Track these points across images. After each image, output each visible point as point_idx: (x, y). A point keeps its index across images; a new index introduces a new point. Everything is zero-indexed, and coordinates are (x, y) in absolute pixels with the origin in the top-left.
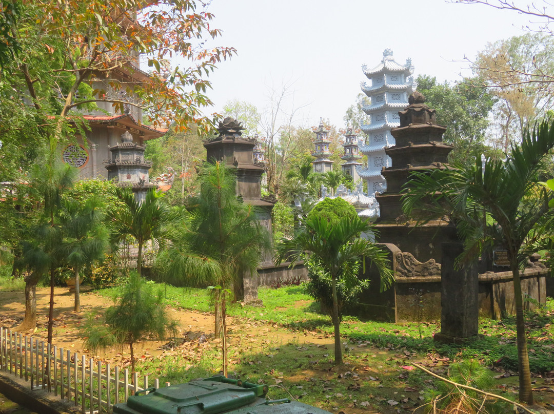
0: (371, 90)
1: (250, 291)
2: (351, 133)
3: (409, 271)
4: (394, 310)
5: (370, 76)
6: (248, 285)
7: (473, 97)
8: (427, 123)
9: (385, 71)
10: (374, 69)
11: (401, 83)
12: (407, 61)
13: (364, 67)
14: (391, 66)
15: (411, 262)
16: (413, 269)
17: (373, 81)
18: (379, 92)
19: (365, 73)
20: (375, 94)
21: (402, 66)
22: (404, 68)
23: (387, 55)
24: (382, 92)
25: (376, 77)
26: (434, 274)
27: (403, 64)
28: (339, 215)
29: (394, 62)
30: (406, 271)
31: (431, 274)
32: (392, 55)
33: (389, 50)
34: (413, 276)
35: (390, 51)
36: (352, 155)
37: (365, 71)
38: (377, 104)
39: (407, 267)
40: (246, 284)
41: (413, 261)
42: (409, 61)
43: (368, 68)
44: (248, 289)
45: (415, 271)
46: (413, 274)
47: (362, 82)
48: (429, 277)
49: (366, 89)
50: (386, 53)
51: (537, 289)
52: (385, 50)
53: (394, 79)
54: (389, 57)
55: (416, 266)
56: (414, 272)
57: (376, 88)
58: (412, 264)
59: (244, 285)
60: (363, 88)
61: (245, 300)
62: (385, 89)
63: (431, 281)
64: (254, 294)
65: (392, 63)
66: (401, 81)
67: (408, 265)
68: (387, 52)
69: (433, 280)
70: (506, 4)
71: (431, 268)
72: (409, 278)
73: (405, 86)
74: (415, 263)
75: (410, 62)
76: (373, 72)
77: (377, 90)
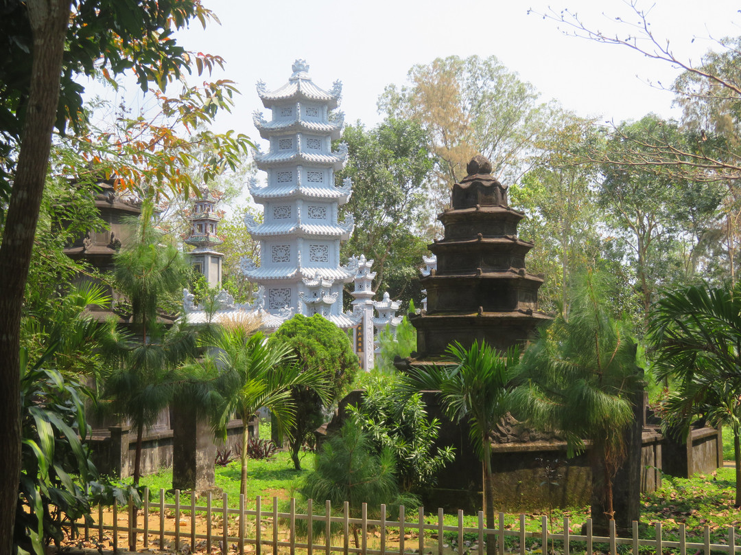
0: (273, 127)
1: (204, 472)
2: (207, 197)
3: (503, 435)
4: (481, 496)
5: (268, 103)
6: (202, 462)
7: (402, 152)
8: (500, 206)
9: (299, 97)
10: (278, 91)
11: (323, 122)
12: (335, 84)
13: (261, 86)
14: (309, 91)
15: (506, 421)
16: (509, 431)
17: (275, 113)
18: (286, 133)
19: (262, 98)
20: (278, 134)
21: (325, 92)
22: (330, 96)
23: (300, 70)
24: (290, 133)
25: (280, 105)
26: (538, 439)
27: (327, 90)
28: (325, 345)
29: (312, 84)
30: (499, 434)
31: (533, 439)
32: (307, 71)
33: (304, 62)
34: (508, 442)
35: (305, 65)
36: (207, 237)
37: (262, 93)
38: (280, 153)
39: (500, 428)
40: (199, 460)
41: (509, 420)
42: (338, 86)
43: (267, 89)
44: (202, 468)
45: (512, 435)
46: (508, 439)
47: (256, 111)
48: (531, 445)
49: (263, 125)
50: (298, 67)
51: (653, 461)
52: (297, 62)
53: (312, 113)
54: (302, 75)
55: (512, 426)
56: (509, 436)
57: (281, 125)
58: (507, 423)
59: (197, 461)
60: (258, 123)
61: (197, 487)
62: (298, 128)
63: (534, 450)
64: (210, 477)
65: (307, 84)
66: (323, 117)
67: (502, 425)
68: (300, 65)
69: (537, 447)
70: (667, 53)
71: (533, 429)
72: (503, 445)
73: (330, 126)
74: (511, 422)
75: (340, 88)
76: (277, 97)
77: (283, 129)
